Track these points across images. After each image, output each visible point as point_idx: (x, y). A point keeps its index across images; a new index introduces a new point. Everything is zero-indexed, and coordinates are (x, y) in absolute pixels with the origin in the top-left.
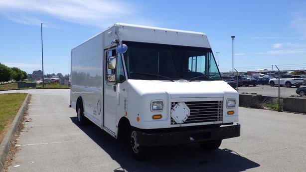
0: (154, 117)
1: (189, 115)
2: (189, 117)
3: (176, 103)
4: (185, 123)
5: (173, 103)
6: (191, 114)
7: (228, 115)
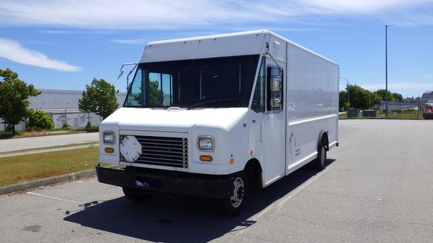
0: (106, 150)
1: (141, 153)
3: (126, 136)
7: (200, 161)
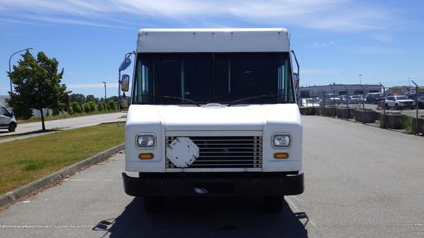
0: (141, 157)
1: (198, 156)
2: (197, 159)
3: (175, 138)
4: (190, 167)
5: (170, 138)
6: (200, 154)
7: (275, 159)
